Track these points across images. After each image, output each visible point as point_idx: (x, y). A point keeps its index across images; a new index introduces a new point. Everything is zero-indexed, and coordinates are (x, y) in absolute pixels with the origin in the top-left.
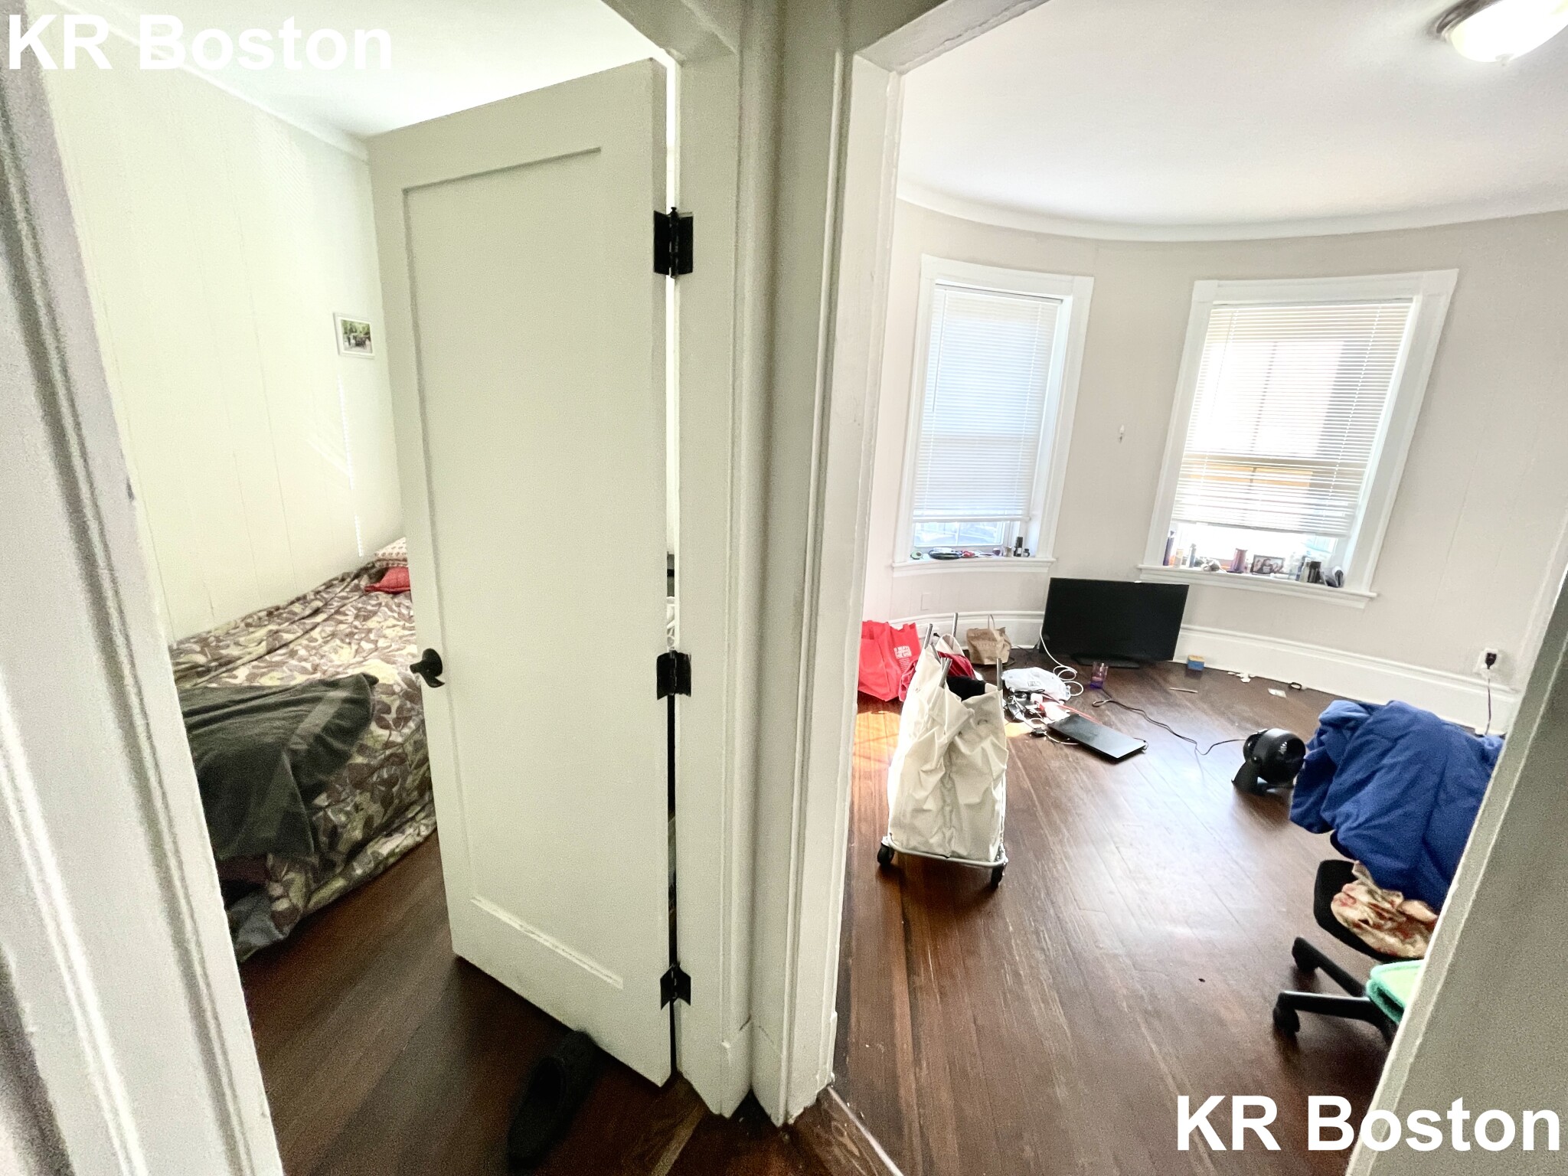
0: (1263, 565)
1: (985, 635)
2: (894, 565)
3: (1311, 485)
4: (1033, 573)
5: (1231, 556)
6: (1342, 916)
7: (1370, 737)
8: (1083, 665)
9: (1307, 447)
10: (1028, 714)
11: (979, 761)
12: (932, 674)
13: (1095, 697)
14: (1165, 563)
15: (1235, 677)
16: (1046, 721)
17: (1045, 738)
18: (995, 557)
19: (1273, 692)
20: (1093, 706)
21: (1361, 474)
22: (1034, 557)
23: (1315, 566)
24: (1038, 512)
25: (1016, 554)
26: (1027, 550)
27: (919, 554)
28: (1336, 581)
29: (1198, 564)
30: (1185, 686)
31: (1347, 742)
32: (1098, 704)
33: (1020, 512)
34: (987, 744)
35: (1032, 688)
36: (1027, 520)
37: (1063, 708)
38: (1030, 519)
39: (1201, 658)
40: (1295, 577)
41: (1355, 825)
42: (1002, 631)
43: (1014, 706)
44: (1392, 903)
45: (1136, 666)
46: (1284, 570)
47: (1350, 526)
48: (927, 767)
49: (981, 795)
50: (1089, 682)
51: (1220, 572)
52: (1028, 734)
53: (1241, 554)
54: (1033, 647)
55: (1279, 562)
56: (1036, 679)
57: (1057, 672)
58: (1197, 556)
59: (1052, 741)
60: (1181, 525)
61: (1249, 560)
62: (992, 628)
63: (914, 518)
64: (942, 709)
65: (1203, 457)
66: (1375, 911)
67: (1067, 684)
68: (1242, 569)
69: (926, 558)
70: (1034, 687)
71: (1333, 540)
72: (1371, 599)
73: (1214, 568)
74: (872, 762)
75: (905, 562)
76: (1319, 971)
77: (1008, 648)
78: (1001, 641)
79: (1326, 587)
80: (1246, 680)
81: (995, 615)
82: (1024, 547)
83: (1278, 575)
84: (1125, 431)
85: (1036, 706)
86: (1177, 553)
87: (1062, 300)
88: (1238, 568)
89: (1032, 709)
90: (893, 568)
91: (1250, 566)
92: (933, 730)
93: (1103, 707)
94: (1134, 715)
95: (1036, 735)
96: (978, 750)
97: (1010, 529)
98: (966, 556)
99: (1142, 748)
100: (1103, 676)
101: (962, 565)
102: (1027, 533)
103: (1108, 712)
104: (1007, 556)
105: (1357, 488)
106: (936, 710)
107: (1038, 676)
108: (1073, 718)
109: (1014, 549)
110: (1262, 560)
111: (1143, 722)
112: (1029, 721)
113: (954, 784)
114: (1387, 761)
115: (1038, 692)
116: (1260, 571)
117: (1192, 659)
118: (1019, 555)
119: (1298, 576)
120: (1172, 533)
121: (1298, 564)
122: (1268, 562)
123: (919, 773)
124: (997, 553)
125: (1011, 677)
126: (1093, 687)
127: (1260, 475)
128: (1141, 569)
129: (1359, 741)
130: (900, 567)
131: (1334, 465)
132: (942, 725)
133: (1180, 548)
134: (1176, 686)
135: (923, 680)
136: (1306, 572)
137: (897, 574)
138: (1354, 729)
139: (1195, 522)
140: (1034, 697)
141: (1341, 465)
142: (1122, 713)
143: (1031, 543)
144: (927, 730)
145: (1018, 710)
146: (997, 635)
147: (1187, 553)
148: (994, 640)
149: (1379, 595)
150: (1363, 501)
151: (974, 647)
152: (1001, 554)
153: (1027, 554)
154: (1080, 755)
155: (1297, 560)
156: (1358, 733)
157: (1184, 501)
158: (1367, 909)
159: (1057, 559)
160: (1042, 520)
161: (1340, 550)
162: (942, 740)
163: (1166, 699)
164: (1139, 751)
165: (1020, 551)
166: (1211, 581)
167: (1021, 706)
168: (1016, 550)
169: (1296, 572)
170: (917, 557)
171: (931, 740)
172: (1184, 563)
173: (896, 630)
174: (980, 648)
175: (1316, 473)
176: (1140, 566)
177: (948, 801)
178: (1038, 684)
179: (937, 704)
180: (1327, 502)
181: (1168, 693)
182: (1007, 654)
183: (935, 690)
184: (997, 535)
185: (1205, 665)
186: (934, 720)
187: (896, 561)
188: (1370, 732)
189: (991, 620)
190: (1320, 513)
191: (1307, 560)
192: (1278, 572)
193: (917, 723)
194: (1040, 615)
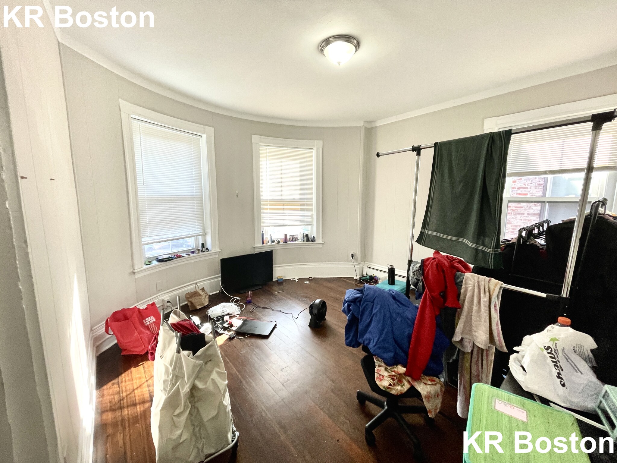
0: (293, 238)
1: (195, 294)
2: (135, 271)
3: (301, 209)
4: (212, 258)
5: (283, 237)
6: (381, 386)
7: (366, 303)
8: (241, 294)
9: (296, 196)
10: (225, 329)
11: (211, 388)
12: (170, 342)
13: (250, 307)
14: (263, 243)
15: (293, 280)
16: (234, 328)
17: (235, 338)
18: (192, 255)
19: (306, 282)
20: (251, 312)
21: (312, 204)
22: (211, 251)
23: (307, 236)
24: (209, 231)
25: (202, 251)
26: (207, 249)
27: (150, 262)
28: (313, 240)
29: (274, 241)
30: (280, 290)
31: (359, 308)
32: (252, 311)
33: (200, 231)
34: (214, 376)
35: (223, 314)
36: (204, 234)
37: (240, 319)
38: (206, 234)
39: (282, 277)
40: (302, 241)
41: (375, 343)
42: (203, 289)
43: (217, 327)
44: (394, 371)
45: (260, 287)
46: (299, 239)
47: (313, 221)
48: (177, 412)
49: (217, 408)
50: (246, 301)
51: (281, 243)
52: (227, 340)
53: (286, 235)
54: (218, 292)
55: (297, 236)
56: (224, 309)
57: (232, 302)
58: (273, 239)
59: (239, 339)
60: (265, 228)
61: (288, 237)
62: (198, 290)
63: (143, 243)
64: (181, 368)
65: (267, 201)
66: (392, 378)
67: (238, 306)
68: (287, 241)
69: (155, 263)
70: (224, 313)
71: (309, 227)
72: (323, 244)
73: (279, 242)
74: (138, 407)
75: (142, 268)
76: (367, 402)
77: (207, 297)
78: (203, 295)
79: (311, 242)
80: (297, 281)
81: (198, 282)
82: (205, 248)
83: (298, 241)
84: (238, 192)
85: (227, 323)
86: (266, 239)
87: (201, 136)
88: (286, 241)
89: (226, 325)
90: (134, 273)
91: (289, 239)
92: (178, 384)
93: (254, 311)
94: (267, 310)
95: (231, 339)
96: (210, 381)
97: (197, 240)
98: (178, 257)
99: (276, 325)
100: (251, 297)
101: (177, 262)
102: (205, 240)
103: (257, 313)
104: (198, 253)
105: (312, 209)
106: (177, 370)
107: (225, 307)
108: (245, 322)
109: (201, 249)
110: (292, 236)
111: (272, 312)
112: (226, 332)
113: (198, 411)
114: (374, 311)
115: (227, 315)
116: (292, 241)
117: (279, 278)
118: (204, 252)
119: (303, 240)
120: (263, 231)
121: (302, 236)
122: (294, 237)
123: (172, 418)
124: (193, 252)
125: (212, 312)
126: (248, 303)
127: (286, 207)
128: (255, 248)
129: (363, 307)
130: (139, 271)
131: (304, 201)
132: (183, 377)
133: (267, 237)
134: (276, 290)
135: (164, 349)
136: (305, 238)
137: (137, 276)
138: (360, 301)
139: (269, 226)
140: (226, 318)
141: (307, 201)
142: (263, 311)
143: (209, 245)
144: (173, 385)
145: (220, 329)
146: (201, 292)
147: (269, 238)
148: (200, 295)
149: (324, 242)
150: (315, 213)
151: (192, 303)
152: (195, 253)
153: (207, 250)
154: (253, 340)
155: (302, 235)
156: (362, 303)
157: (264, 219)
158: (389, 379)
159: (221, 250)
160: (212, 234)
161: (312, 229)
162: (185, 389)
163: (276, 298)
164: (275, 327)
165: (204, 249)
166: (278, 247)
167: (220, 325)
168: (202, 249)
169: (302, 239)
170: (148, 263)
171: (178, 391)
172: (269, 242)
173: (143, 309)
174: (193, 302)
175: (301, 205)
176: (254, 246)
177: (196, 424)
178: (226, 311)
179: (177, 364)
180: (305, 214)
181: (275, 295)
182: (207, 300)
183: (174, 355)
184: (191, 244)
185: (284, 279)
186: (177, 377)
187: (135, 269)
188: (365, 301)
189: (196, 285)
190: (304, 218)
191: (305, 234)
192: (297, 240)
193: (165, 382)
194: (219, 276)
